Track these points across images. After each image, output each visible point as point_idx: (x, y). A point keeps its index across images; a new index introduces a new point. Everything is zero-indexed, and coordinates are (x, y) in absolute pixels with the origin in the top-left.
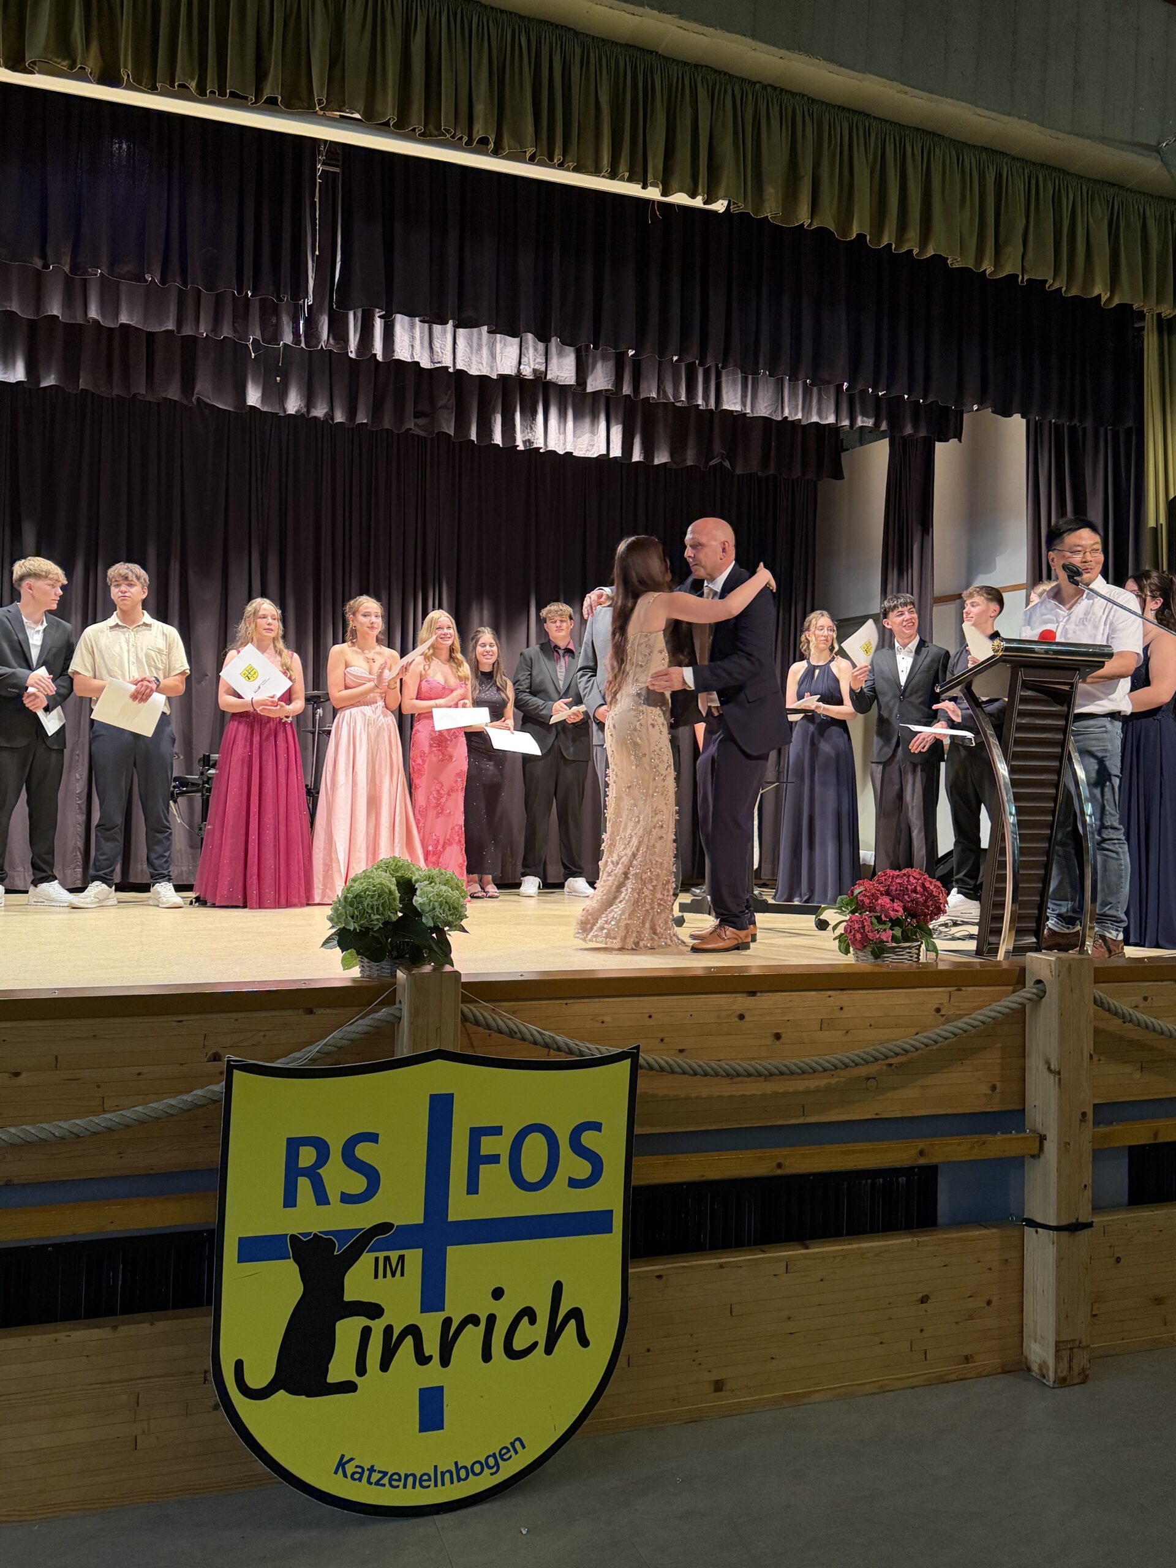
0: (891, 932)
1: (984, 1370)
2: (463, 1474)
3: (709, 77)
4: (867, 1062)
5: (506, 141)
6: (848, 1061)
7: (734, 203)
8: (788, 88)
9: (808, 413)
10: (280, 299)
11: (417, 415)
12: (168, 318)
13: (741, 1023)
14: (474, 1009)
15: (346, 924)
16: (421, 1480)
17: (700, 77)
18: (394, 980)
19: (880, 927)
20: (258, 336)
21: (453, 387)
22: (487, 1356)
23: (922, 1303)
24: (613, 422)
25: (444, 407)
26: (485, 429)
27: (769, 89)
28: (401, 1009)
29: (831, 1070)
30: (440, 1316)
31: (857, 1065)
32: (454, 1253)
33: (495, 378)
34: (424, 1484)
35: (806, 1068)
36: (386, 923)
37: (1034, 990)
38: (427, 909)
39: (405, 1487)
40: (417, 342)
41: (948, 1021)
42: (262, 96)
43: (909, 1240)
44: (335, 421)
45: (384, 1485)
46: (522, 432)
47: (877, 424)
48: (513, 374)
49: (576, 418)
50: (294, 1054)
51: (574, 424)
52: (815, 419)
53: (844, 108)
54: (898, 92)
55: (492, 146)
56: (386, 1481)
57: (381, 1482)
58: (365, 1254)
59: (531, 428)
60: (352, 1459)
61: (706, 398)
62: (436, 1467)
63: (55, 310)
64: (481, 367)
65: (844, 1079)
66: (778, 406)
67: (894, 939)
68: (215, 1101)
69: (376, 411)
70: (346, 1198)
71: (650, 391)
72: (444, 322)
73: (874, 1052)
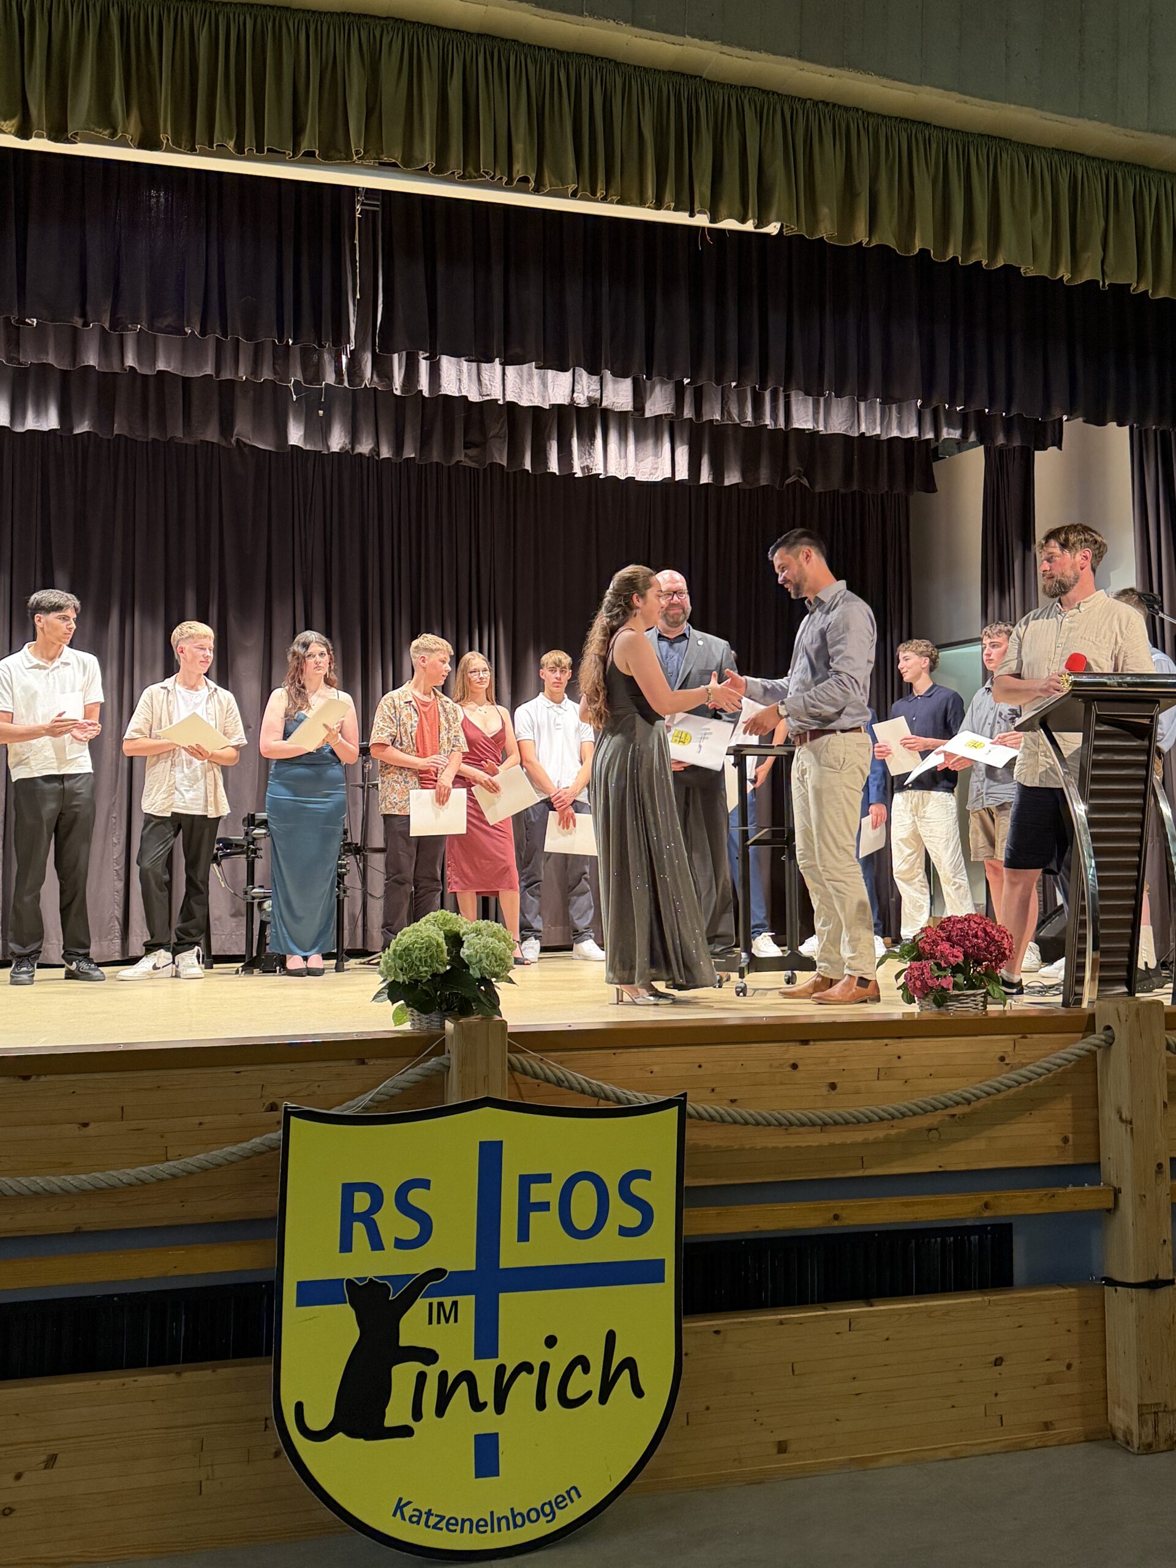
0: (952, 979)
1: (1065, 1438)
2: (519, 1520)
3: (756, 99)
4: (926, 1112)
5: (547, 181)
6: (905, 1110)
7: (787, 227)
8: (840, 103)
9: (887, 428)
10: (321, 346)
11: (467, 446)
12: (206, 362)
13: (795, 1072)
14: (521, 1058)
15: (396, 976)
16: (478, 1526)
17: (748, 97)
18: (442, 1032)
19: (940, 973)
20: (300, 377)
21: (505, 416)
22: (541, 1404)
23: (995, 1365)
24: (678, 443)
25: (494, 437)
26: (540, 457)
27: (820, 105)
28: (449, 1059)
29: (888, 1120)
30: (492, 1364)
31: (915, 1114)
32: (506, 1300)
33: (547, 407)
34: (481, 1529)
35: (863, 1117)
36: (434, 975)
37: (1103, 1037)
38: (474, 961)
39: (462, 1531)
40: (465, 376)
41: (1013, 1068)
42: (299, 151)
43: (979, 1299)
44: (381, 457)
45: (441, 1529)
46: (580, 458)
47: (965, 436)
48: (566, 403)
49: (637, 440)
50: (347, 1103)
51: (636, 450)
52: (895, 433)
53: (902, 119)
54: (957, 102)
55: (532, 184)
56: (443, 1524)
57: (439, 1526)
58: (419, 1300)
59: (590, 454)
60: (409, 1503)
61: (774, 417)
62: (492, 1513)
63: (92, 360)
64: (533, 399)
65: (903, 1130)
66: (853, 423)
67: (956, 986)
68: (274, 1149)
69: (424, 443)
70: (400, 1244)
71: (713, 413)
72: (490, 360)
73: (932, 1101)
